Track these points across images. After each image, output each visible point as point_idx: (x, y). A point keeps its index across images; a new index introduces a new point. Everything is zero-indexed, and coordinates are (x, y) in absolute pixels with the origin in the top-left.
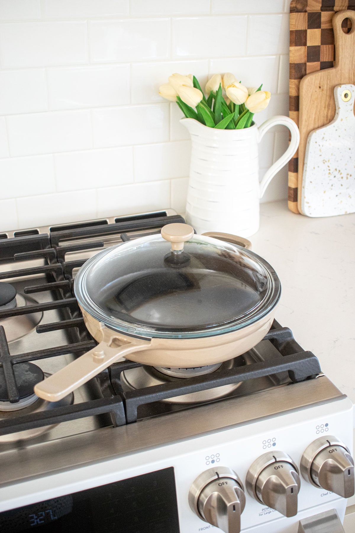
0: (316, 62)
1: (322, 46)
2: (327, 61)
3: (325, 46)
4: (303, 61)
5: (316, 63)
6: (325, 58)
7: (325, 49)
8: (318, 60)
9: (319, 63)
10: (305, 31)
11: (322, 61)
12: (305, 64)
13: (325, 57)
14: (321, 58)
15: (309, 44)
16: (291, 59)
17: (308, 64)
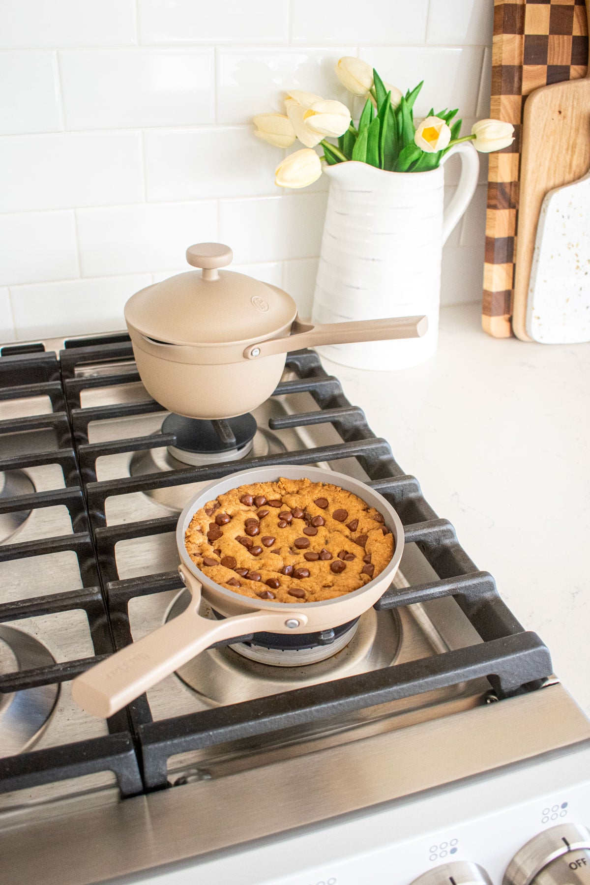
0: (540, 64)
1: (551, 36)
2: (559, 64)
3: (556, 36)
4: (516, 63)
5: (540, 66)
6: (555, 59)
7: (556, 42)
8: (544, 62)
9: (545, 67)
10: (523, 7)
11: (551, 64)
12: (521, 67)
13: (556, 57)
14: (548, 59)
15: (528, 31)
16: (494, 58)
17: (525, 67)
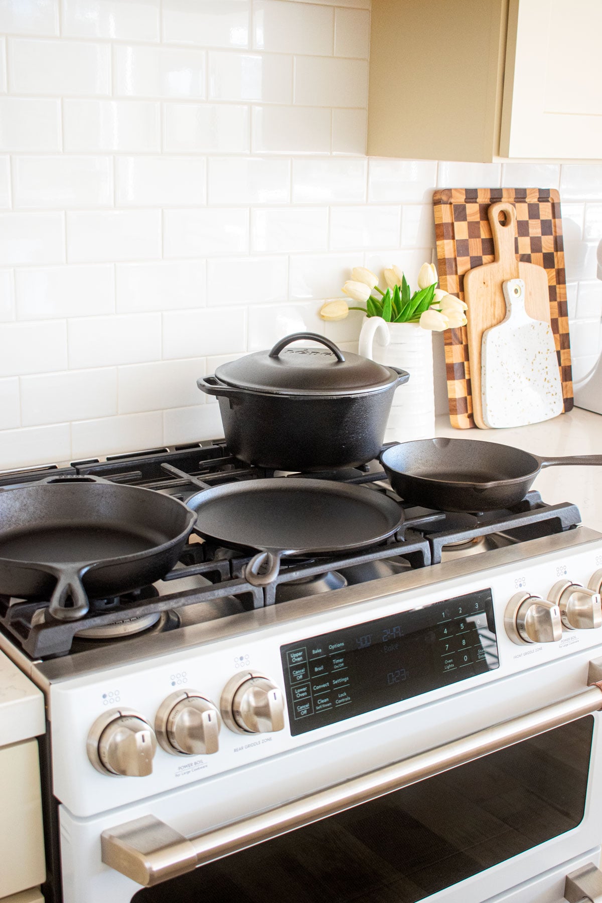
1: (470, 240)
2: (476, 255)
3: (472, 239)
4: (452, 256)
5: (466, 257)
7: (473, 242)
8: (468, 255)
9: (469, 257)
10: (453, 224)
11: (472, 256)
12: (455, 259)
13: (474, 251)
14: (470, 253)
15: (456, 238)
16: (439, 254)
17: (458, 259)
